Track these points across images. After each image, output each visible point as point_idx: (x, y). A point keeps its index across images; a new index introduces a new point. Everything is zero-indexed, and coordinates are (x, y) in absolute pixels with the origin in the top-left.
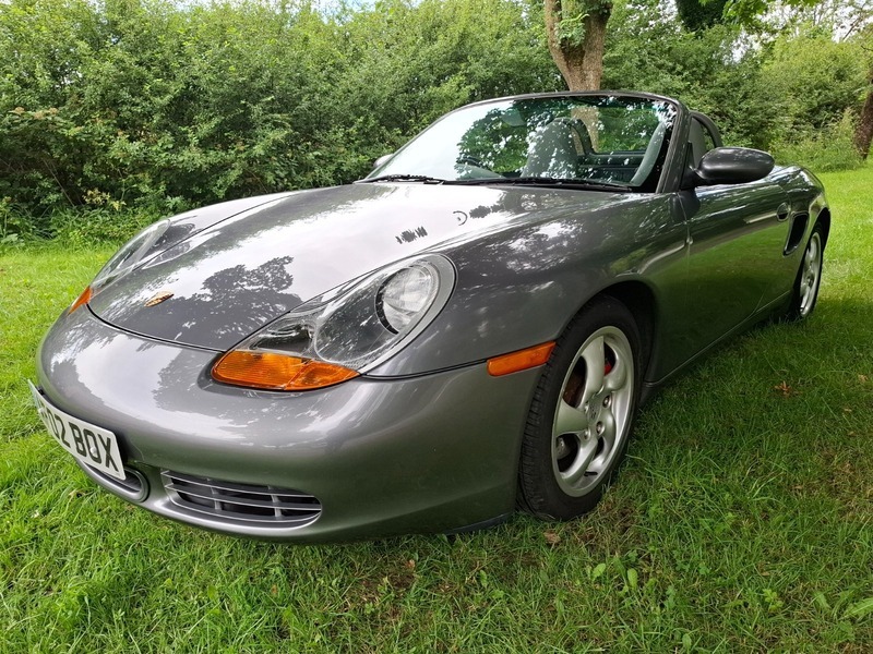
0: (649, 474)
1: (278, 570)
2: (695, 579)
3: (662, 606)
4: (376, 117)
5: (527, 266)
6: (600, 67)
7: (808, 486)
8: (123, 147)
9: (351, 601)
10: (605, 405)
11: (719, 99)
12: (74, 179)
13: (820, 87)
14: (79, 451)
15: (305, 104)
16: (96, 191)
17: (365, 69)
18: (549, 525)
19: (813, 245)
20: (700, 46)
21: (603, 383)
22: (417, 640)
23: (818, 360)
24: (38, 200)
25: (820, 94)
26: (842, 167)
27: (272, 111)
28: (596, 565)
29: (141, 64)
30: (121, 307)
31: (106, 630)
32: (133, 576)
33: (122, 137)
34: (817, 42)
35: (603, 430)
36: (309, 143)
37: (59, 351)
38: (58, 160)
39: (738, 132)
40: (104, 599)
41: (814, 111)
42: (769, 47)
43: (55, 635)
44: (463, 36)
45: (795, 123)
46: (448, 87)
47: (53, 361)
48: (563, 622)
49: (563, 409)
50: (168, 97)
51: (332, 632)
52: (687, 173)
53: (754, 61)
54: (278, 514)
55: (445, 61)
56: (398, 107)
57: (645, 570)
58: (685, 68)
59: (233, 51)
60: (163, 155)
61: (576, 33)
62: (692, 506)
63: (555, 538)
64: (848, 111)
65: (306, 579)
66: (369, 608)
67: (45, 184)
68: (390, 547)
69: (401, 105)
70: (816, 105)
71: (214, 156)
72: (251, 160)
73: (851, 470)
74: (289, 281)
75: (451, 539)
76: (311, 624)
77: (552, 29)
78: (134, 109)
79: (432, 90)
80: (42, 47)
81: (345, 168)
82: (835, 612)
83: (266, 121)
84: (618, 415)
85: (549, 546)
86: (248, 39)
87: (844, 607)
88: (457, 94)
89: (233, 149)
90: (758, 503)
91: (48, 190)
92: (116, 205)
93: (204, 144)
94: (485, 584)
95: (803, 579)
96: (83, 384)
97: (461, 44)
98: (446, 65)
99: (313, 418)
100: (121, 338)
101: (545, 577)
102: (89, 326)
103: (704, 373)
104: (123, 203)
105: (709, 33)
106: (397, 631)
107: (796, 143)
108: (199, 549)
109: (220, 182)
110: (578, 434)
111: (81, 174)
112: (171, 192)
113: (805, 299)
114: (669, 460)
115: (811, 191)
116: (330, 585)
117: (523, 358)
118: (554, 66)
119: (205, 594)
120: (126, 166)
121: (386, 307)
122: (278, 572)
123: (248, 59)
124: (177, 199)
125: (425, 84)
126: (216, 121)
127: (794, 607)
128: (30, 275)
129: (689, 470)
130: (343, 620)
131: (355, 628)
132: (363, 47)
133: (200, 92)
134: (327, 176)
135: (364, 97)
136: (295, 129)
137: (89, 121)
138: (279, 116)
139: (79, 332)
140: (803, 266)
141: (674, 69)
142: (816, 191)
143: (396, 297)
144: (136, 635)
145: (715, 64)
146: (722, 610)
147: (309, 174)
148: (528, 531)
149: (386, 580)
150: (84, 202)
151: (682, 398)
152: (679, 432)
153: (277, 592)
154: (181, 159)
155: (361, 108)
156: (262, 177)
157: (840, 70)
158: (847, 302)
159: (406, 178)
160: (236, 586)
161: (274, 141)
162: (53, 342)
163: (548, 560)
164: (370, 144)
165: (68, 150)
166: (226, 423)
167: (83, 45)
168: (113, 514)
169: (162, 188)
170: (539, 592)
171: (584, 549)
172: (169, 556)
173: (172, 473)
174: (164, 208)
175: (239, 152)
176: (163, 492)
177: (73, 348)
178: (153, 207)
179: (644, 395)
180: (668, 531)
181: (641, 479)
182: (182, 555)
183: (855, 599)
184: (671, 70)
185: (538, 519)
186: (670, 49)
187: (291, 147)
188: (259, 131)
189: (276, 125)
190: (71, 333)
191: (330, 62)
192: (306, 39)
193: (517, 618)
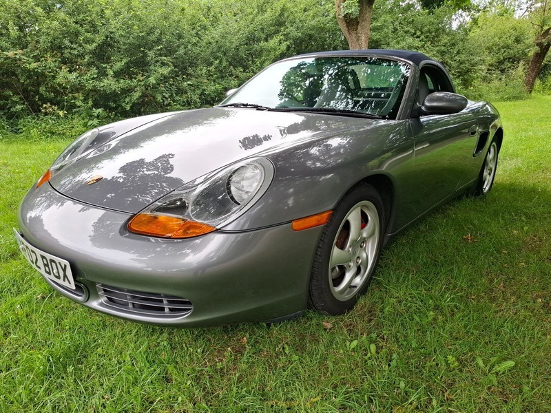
0: (386, 288)
1: (165, 343)
2: (409, 350)
3: (389, 365)
4: (227, 60)
5: (318, 164)
6: (368, 31)
7: (478, 296)
8: (65, 76)
9: (209, 361)
10: (361, 247)
11: (442, 53)
12: (34, 96)
13: (505, 47)
14: (46, 272)
15: (182, 51)
16: (49, 104)
17: (220, 29)
18: (326, 317)
19: (492, 150)
20: (432, 19)
21: (360, 234)
22: (247, 384)
23: (490, 221)
24: (9, 109)
25: (505, 51)
26: (516, 98)
27: (161, 55)
28: (352, 341)
29: (76, 23)
30: (69, 184)
31: (63, 378)
32: (78, 347)
33: (65, 69)
34: (504, 18)
35: (360, 261)
36: (185, 76)
37: (32, 210)
38: (23, 84)
39: (453, 75)
40: (61, 360)
41: (501, 62)
42: (475, 21)
43: (33, 381)
44: (283, 10)
45: (488, 70)
46: (272, 43)
47: (28, 216)
48: (332, 374)
49: (336, 251)
50: (95, 45)
51: (197, 379)
52: (416, 107)
53: (465, 30)
54: (167, 310)
55: (272, 25)
56: (241, 54)
57: (380, 345)
58: (422, 33)
59: (136, 16)
60: (91, 82)
61: (354, 10)
62: (410, 307)
63: (329, 326)
64: (522, 63)
65: (182, 348)
66: (219, 366)
67: (15, 99)
68: (232, 330)
69: (243, 54)
70: (502, 58)
71: (124, 83)
72: (147, 86)
73: (504, 287)
74: (172, 168)
75: (269, 325)
76: (185, 374)
77: (339, 7)
78: (73, 52)
79: (262, 44)
80: (12, 10)
81: (207, 93)
82: (487, 368)
83: (157, 61)
84: (369, 253)
85: (326, 330)
86: (146, 8)
87: (493, 366)
88: (278, 47)
89: (135, 78)
90: (448, 306)
91: (17, 102)
92: (61, 113)
93: (118, 75)
94: (287, 352)
95: (471, 350)
96: (47, 231)
97: (281, 15)
98: (272, 28)
99: (188, 255)
100: (69, 203)
101: (323, 348)
102: (49, 195)
103: (422, 228)
104: (65, 112)
105: (437, 11)
106: (235, 378)
107: (489, 83)
108: (118, 330)
109: (127, 100)
110: (345, 265)
111: (37, 92)
112: (96, 105)
113: (486, 183)
114: (398, 279)
115: (492, 117)
116: (197, 352)
117: (313, 220)
118: (340, 30)
119: (121, 357)
120: (67, 88)
121: (233, 188)
122: (165, 344)
123: (145, 21)
124: (100, 110)
125: (259, 40)
126: (125, 60)
127: (464, 366)
128: (6, 158)
129: (410, 286)
130: (204, 372)
131: (211, 377)
132: (219, 15)
133: (115, 42)
134: (195, 98)
135: (220, 47)
136: (175, 67)
137: (43, 59)
138: (165, 58)
139: (44, 199)
140: (485, 163)
141: (415, 34)
142: (495, 117)
143: (239, 182)
144: (81, 381)
145: (441, 31)
146: (424, 368)
147: (184, 96)
148: (314, 322)
149: (229, 349)
150: (40, 111)
151: (408, 242)
152: (405, 264)
153: (164, 356)
154: (102, 85)
155: (218, 54)
156: (154, 97)
157: (518, 37)
158: (512, 184)
159: (245, 106)
160: (141, 352)
161: (162, 75)
162: (28, 205)
163: (325, 338)
164: (222, 77)
165: (29, 77)
166: (134, 256)
167: (39, 10)
168: (65, 309)
169: (90, 103)
170: (318, 356)
171: (346, 332)
172: (100, 334)
173: (103, 285)
174: (91, 116)
175: (139, 81)
176: (97, 297)
177: (40, 209)
178: (84, 115)
179: (386, 241)
180: (395, 321)
181: (381, 291)
182: (108, 334)
183: (499, 362)
184: (413, 35)
185: (320, 314)
186: (413, 20)
187: (172, 78)
188: (152, 67)
189: (163, 64)
190: (38, 199)
191: (198, 24)
192: (183, 10)
193: (305, 371)
